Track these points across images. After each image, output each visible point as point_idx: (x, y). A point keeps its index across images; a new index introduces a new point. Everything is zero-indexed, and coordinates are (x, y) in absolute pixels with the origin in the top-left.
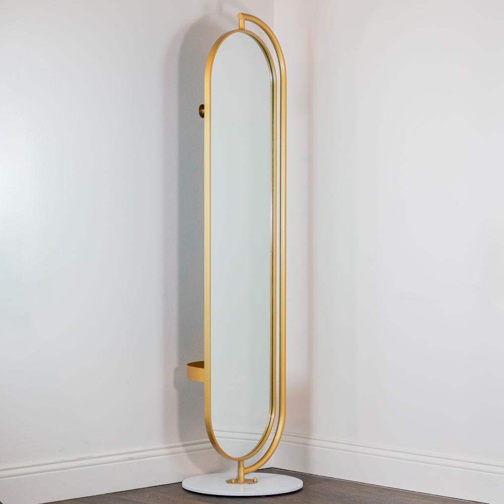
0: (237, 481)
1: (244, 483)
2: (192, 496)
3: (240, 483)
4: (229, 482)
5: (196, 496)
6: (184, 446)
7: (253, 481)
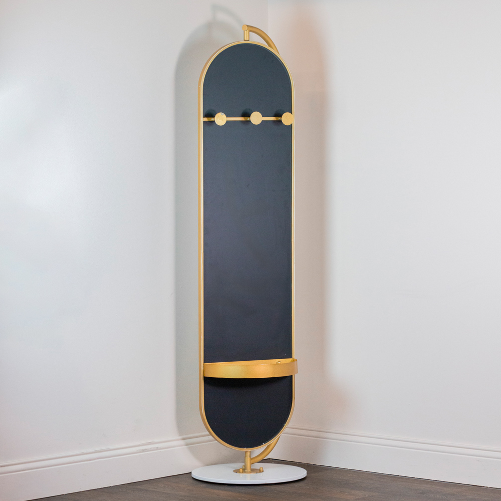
0: (244, 470)
1: (251, 472)
2: (204, 485)
3: (248, 472)
4: (237, 471)
5: (209, 485)
6: (184, 439)
7: (260, 471)
